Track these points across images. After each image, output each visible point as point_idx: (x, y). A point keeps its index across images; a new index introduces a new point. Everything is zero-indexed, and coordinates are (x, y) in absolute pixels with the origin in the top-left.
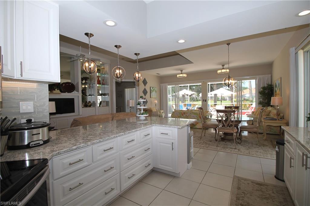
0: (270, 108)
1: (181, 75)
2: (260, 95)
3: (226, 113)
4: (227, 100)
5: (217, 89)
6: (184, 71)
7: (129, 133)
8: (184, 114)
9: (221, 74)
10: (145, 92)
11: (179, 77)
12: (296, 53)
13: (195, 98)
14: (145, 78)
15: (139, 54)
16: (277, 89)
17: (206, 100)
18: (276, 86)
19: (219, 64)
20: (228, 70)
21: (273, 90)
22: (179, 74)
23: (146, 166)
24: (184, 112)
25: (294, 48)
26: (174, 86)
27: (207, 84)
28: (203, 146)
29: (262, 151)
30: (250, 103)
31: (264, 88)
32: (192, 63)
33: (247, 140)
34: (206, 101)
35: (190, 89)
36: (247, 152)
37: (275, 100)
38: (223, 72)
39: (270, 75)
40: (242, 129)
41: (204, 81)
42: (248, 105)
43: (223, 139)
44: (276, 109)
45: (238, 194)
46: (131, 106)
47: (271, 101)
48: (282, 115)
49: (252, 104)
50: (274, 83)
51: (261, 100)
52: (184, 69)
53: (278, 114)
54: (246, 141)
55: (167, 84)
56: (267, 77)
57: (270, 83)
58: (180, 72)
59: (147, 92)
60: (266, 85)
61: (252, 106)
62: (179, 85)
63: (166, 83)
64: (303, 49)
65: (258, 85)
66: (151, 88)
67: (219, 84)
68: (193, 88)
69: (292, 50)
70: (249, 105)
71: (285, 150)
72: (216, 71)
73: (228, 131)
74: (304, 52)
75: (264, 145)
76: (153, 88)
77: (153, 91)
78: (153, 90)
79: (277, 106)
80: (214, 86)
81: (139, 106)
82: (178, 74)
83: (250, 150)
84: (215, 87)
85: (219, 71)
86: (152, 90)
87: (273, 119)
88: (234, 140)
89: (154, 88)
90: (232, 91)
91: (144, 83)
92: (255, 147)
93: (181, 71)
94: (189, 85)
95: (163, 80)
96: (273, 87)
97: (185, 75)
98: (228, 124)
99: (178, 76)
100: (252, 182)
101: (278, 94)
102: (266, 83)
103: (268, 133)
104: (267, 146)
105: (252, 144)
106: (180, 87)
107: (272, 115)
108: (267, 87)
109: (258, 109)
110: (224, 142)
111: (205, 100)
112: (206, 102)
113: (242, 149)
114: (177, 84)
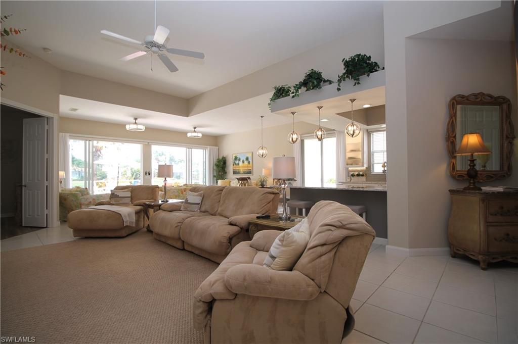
1: (134, 126)
6: (139, 121)
11: (130, 128)
16: (240, 162)
18: (237, 159)
22: (130, 124)
34: (149, 174)
38: (193, 136)
55: (68, 134)
62: (93, 141)
85: (189, 134)
97: (141, 128)
99: (128, 126)
101: (245, 167)
114: (90, 139)
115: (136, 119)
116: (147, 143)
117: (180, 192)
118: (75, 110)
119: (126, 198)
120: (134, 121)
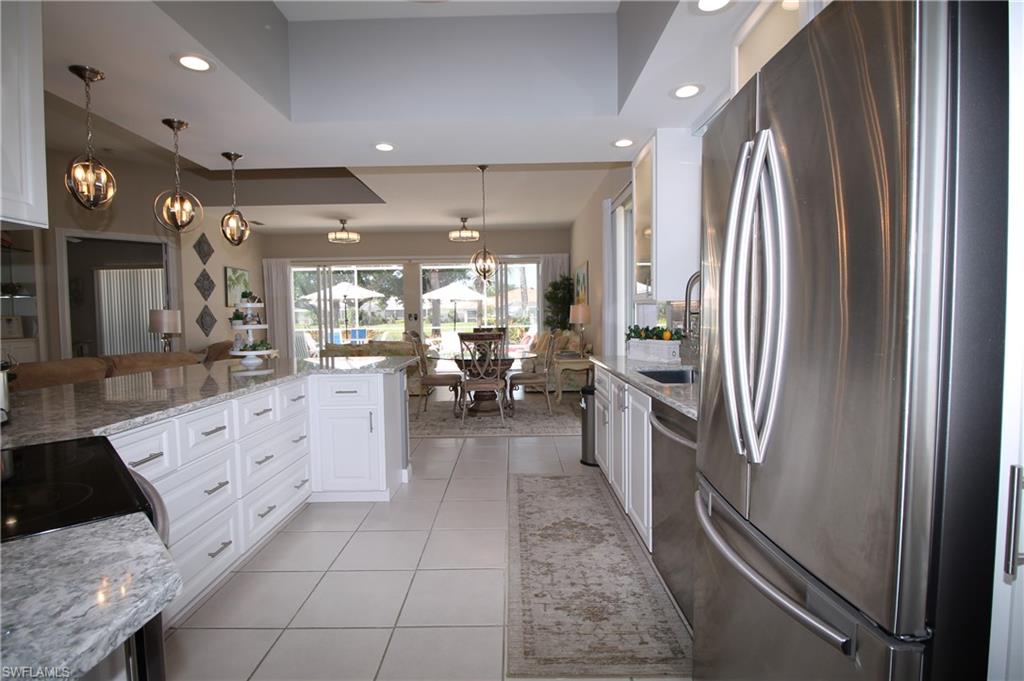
0: (567, 333)
1: (343, 235)
2: (548, 303)
3: (480, 342)
4: (463, 320)
5: (441, 285)
6: (349, 224)
7: (258, 389)
9: (458, 242)
10: (205, 285)
11: (336, 239)
12: (613, 212)
13: (369, 314)
14: (204, 235)
15: (238, 156)
16: (579, 288)
17: (416, 315)
18: (578, 281)
19: (455, 214)
20: (476, 234)
21: (573, 290)
22: (335, 231)
23: (298, 485)
24: (358, 349)
25: (610, 200)
26: (315, 269)
27: (418, 267)
28: (427, 432)
29: (554, 424)
30: (523, 327)
31: (555, 286)
32: (382, 202)
33: (525, 408)
34: (416, 319)
35: (358, 283)
36: (529, 430)
37: (577, 313)
38: (463, 238)
39: (566, 255)
40: (514, 382)
41: (410, 260)
42: (519, 332)
43: (473, 412)
44: (577, 333)
45: (520, 500)
46: (165, 331)
47: (569, 316)
48: (589, 346)
49: (527, 330)
50: (574, 276)
51: (550, 314)
52: (350, 218)
53: (583, 346)
54: (521, 411)
55: (288, 260)
56: (560, 258)
57: (567, 275)
58: (338, 224)
59: (212, 286)
60: (559, 279)
61: (528, 333)
62: (332, 266)
63: (285, 257)
64: (623, 205)
65: (542, 277)
66: (230, 272)
67: (447, 270)
68: (368, 280)
69: (607, 203)
70: (522, 331)
71: (596, 401)
72: (444, 232)
73: (486, 385)
74: (626, 212)
75: (558, 414)
76: (235, 271)
77: (234, 284)
78: (237, 279)
79: (582, 325)
80: (433, 275)
81: (241, 322)
82: (331, 231)
83: (533, 425)
84: (434, 280)
85: (454, 235)
86: (231, 279)
87: (574, 356)
88: (499, 409)
89: (240, 272)
90: (482, 292)
91: (199, 253)
92: (542, 420)
93: (343, 221)
94: (355, 268)
95: (274, 246)
96: (573, 285)
97: (355, 237)
98: (487, 371)
99: (331, 236)
100: (544, 477)
101: (583, 301)
102: (558, 273)
103: (565, 390)
104: (563, 414)
105: (536, 414)
107: (571, 348)
108: (562, 283)
109: (544, 336)
110: (476, 418)
111: (413, 316)
112: (416, 323)
113: (518, 426)
114: (325, 263)
116: (407, 262)
120: (342, 225)
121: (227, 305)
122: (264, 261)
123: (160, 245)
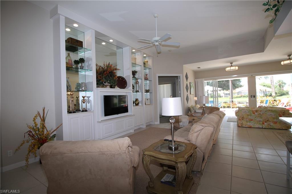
8: (256, 112)
17: (254, 95)
19: (227, 62)
26: (212, 81)
34: (254, 97)
41: (252, 75)
55: (204, 79)
58: (229, 64)
62: (217, 80)
63: (203, 78)
66: (191, 84)
72: (223, 69)
85: (228, 69)
86: (191, 86)
91: (186, 78)
97: (236, 68)
106: (218, 81)
114: (215, 79)
115: (231, 63)
116: (250, 76)
117: (251, 112)
118: (199, 68)
119: (199, 113)
120: (231, 65)
121: (190, 94)
122: (196, 80)
123: (178, 77)
